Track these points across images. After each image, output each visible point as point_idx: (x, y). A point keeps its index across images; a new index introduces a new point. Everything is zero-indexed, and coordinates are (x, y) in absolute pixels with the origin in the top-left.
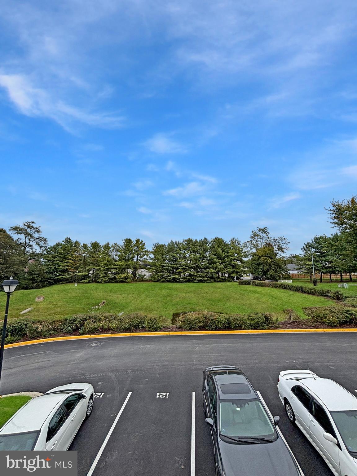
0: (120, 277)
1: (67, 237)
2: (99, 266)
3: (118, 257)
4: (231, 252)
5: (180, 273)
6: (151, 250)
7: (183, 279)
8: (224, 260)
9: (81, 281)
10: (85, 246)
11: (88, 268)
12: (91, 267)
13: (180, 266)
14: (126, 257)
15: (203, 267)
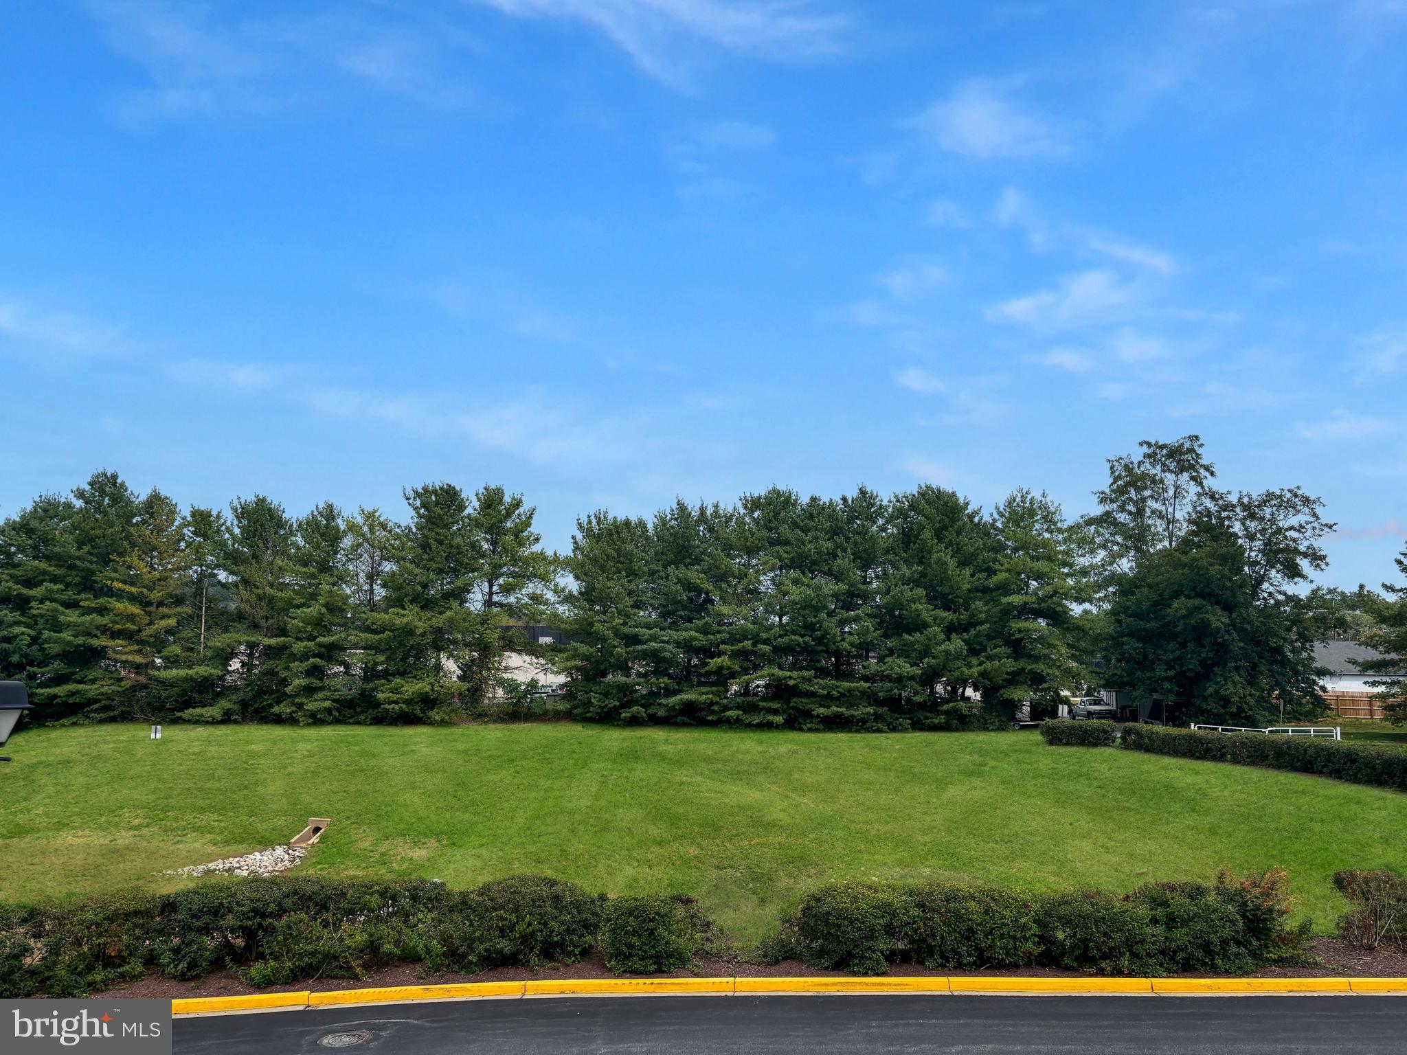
0: (395, 697)
1: (101, 470)
2: (283, 632)
3: (384, 586)
4: (1009, 571)
5: (721, 678)
6: (566, 551)
7: (745, 712)
8: (966, 610)
9: (182, 710)
10: (202, 519)
11: (220, 640)
12: (239, 637)
13: (724, 642)
14: (425, 587)
15: (852, 644)
